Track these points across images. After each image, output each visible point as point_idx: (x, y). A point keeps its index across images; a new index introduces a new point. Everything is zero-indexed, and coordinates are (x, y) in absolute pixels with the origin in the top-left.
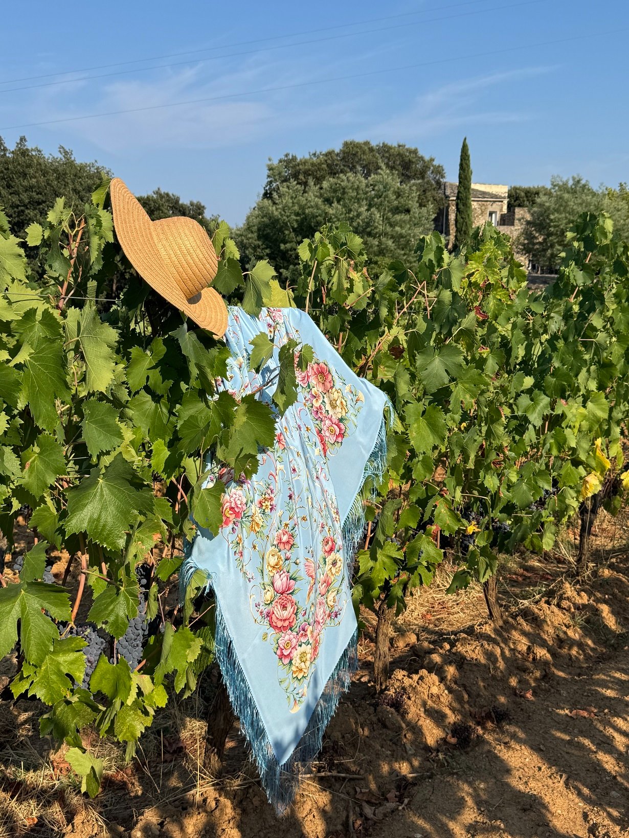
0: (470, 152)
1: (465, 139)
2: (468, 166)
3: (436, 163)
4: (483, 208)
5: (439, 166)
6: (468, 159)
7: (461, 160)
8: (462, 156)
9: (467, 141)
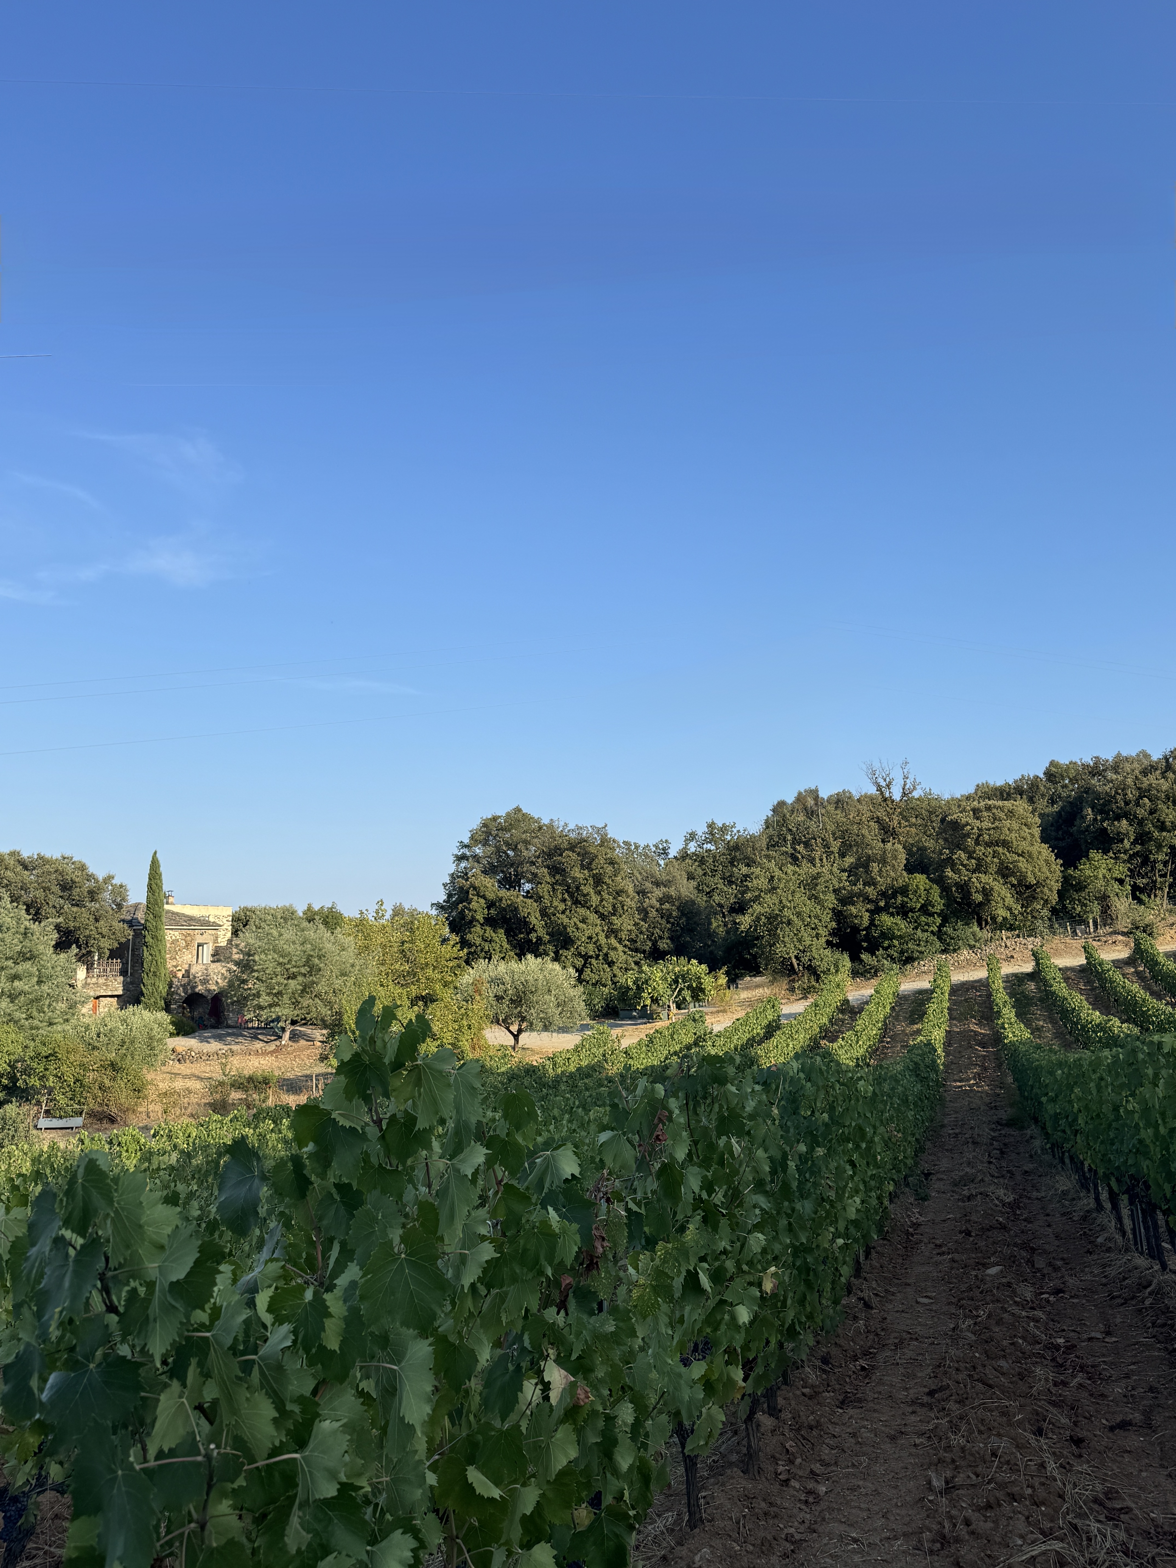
0: (163, 869)
1: (155, 853)
2: (160, 887)
3: (116, 881)
4: (189, 938)
5: (121, 886)
6: (160, 879)
7: (150, 879)
8: (150, 874)
9: (157, 855)
